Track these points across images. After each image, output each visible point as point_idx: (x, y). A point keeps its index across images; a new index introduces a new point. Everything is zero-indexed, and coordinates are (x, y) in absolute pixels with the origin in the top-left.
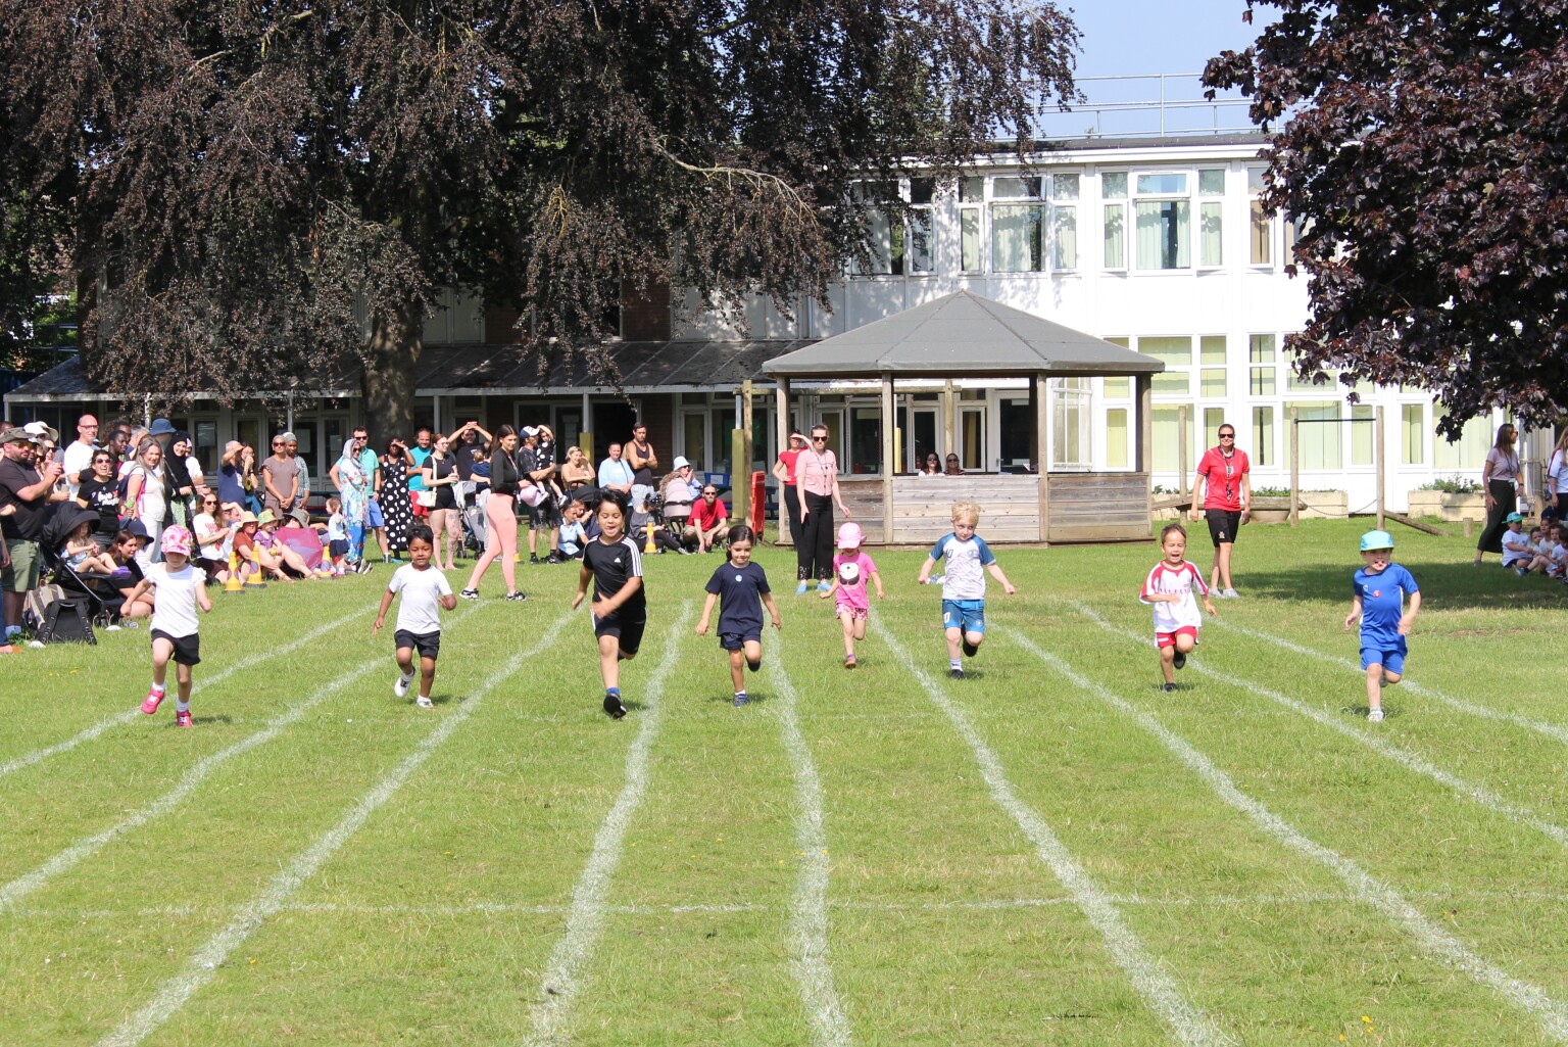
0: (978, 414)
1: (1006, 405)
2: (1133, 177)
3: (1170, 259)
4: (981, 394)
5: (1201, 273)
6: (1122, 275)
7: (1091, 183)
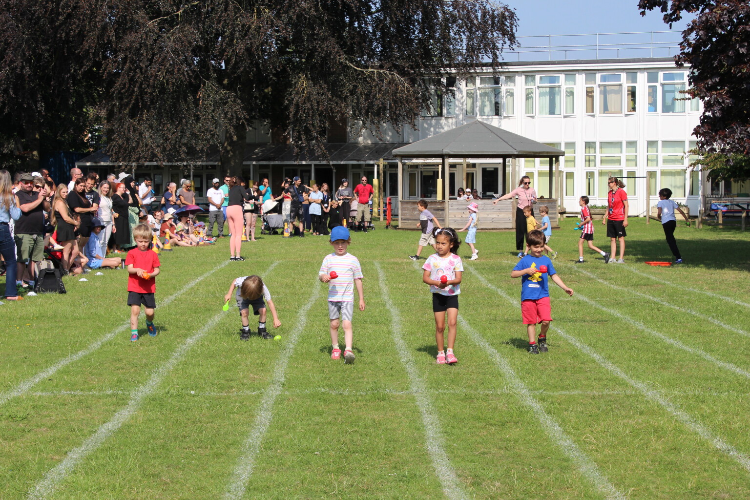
0: (473, 174)
1: (484, 170)
2: (538, 77)
3: (552, 112)
4: (474, 165)
5: (565, 117)
6: (533, 117)
7: (520, 80)
